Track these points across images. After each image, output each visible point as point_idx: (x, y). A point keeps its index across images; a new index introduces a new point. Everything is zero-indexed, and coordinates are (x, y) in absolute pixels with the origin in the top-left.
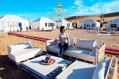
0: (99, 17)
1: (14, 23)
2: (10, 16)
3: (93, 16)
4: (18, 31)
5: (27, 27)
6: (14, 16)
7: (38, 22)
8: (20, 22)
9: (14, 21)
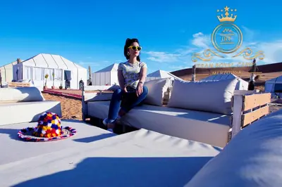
0: (245, 71)
1: (55, 71)
2: (47, 56)
3: (232, 69)
4: (61, 88)
5: (81, 82)
6: (57, 57)
7: (107, 73)
8: (69, 70)
9: (55, 67)
